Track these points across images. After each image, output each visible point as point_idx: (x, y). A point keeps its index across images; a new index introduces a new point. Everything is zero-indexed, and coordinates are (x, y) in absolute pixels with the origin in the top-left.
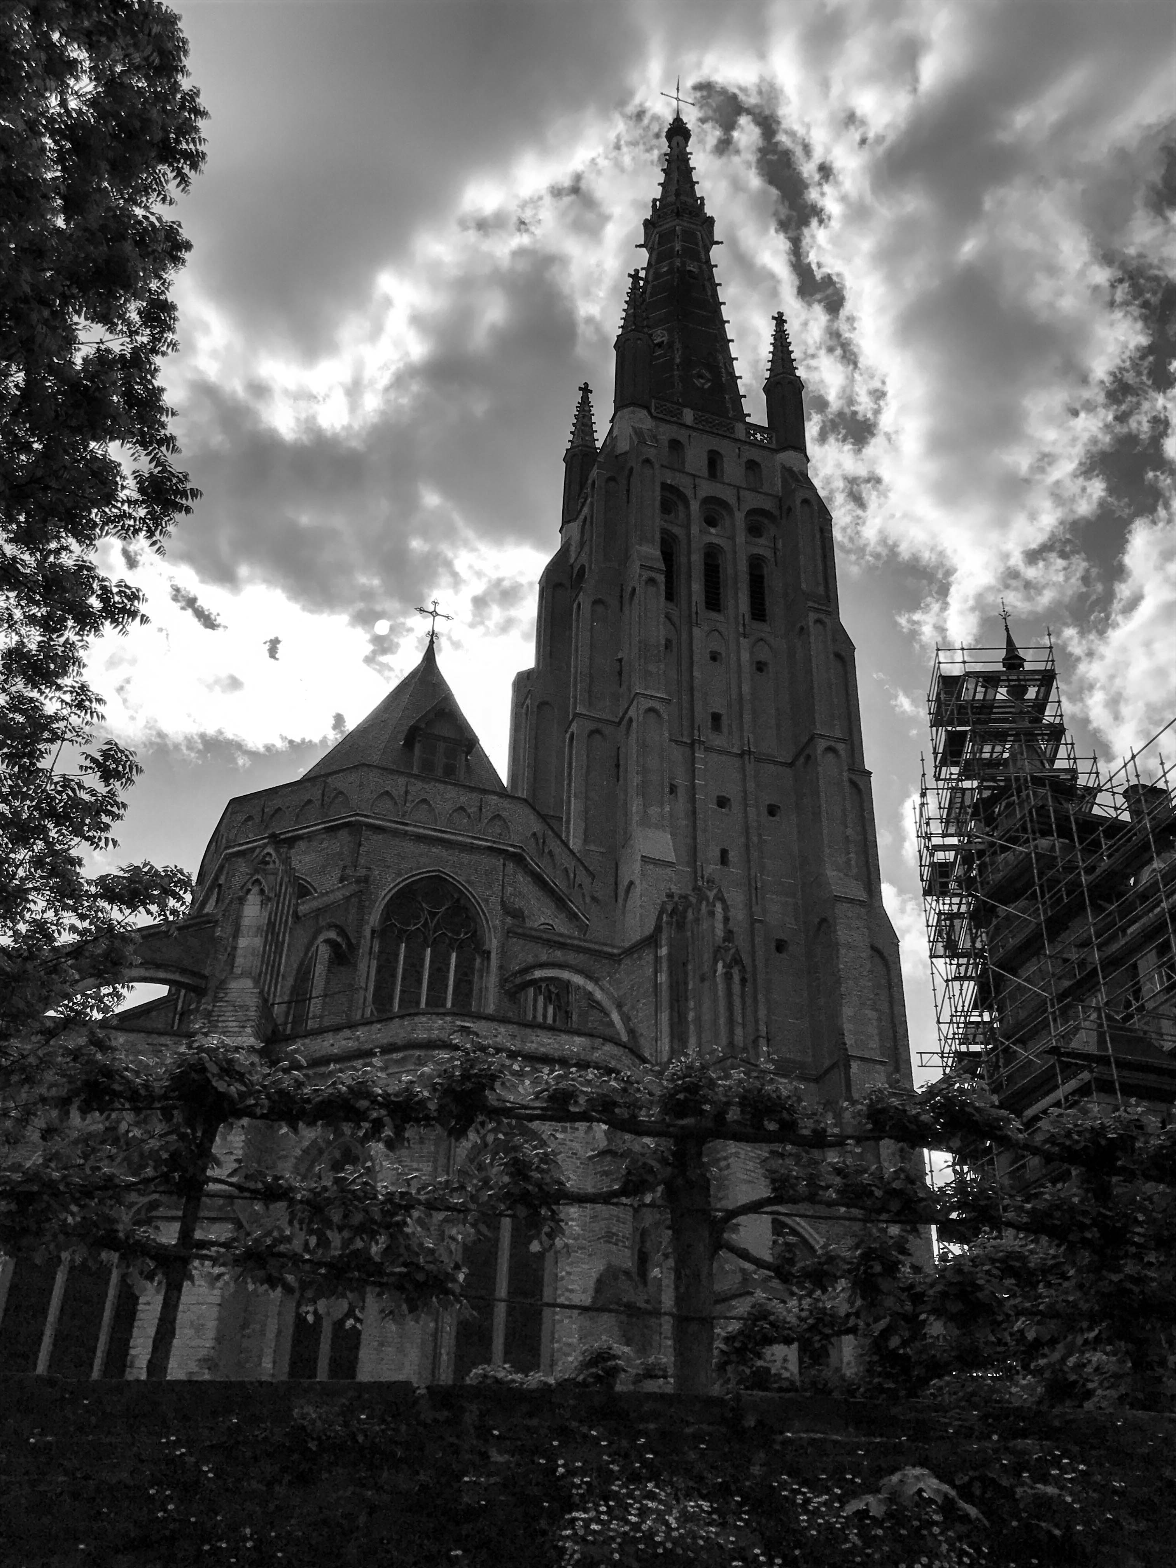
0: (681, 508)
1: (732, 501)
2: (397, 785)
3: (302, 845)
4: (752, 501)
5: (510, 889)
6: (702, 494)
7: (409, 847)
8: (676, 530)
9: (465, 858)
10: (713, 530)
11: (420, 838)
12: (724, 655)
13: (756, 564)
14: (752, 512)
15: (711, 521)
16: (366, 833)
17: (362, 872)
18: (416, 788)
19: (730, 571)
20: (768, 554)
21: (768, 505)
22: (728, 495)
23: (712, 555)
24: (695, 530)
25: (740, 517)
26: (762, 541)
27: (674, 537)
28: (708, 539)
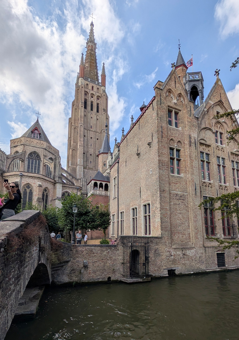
0: (88, 95)
1: (95, 94)
2: (29, 139)
3: (18, 146)
4: (98, 94)
5: (44, 153)
6: (91, 93)
7: (31, 147)
8: (87, 98)
9: (39, 149)
10: (92, 98)
11: (32, 146)
12: (93, 117)
13: (98, 104)
14: (97, 96)
15: (92, 97)
16: (25, 146)
17: (25, 151)
18: (31, 140)
19: (94, 105)
20: (99, 103)
21: (100, 95)
22: (94, 93)
23: (92, 102)
24: (89, 98)
25: (96, 97)
26: (99, 101)
27: (87, 99)
28: (91, 100)
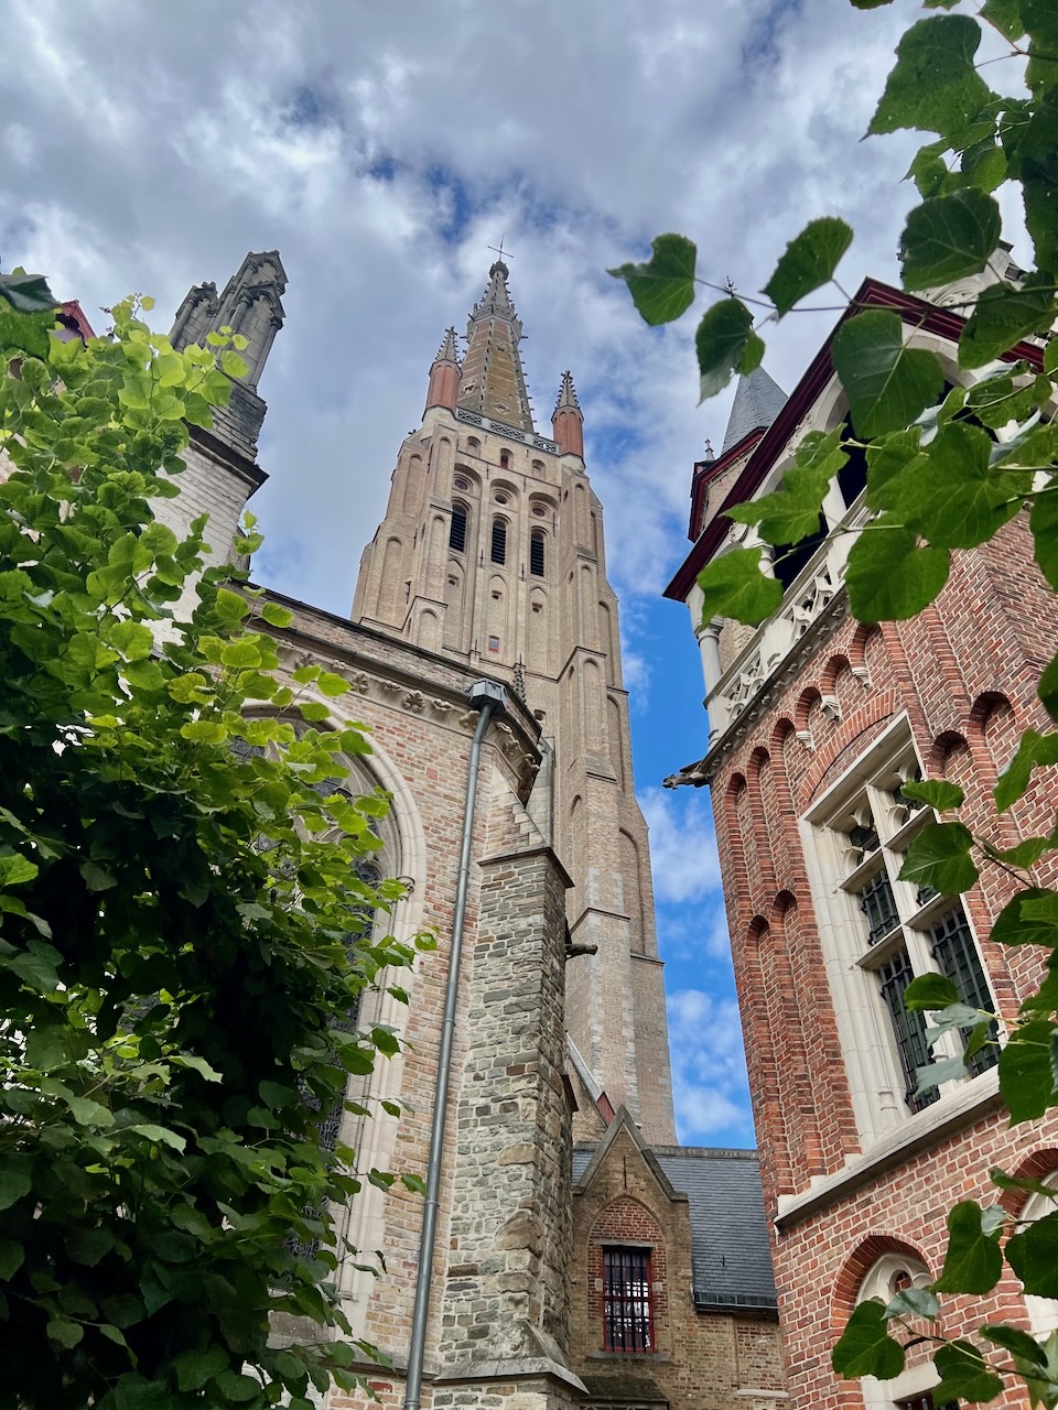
0: (474, 484)
1: (519, 485)
4: (536, 487)
6: (493, 476)
10: (502, 505)
12: (504, 594)
13: (537, 532)
14: (534, 496)
15: (502, 500)
19: (514, 536)
20: (548, 527)
21: (550, 491)
22: (516, 481)
23: (500, 522)
24: (486, 499)
25: (525, 497)
26: (543, 517)
27: (467, 505)
28: (497, 511)
